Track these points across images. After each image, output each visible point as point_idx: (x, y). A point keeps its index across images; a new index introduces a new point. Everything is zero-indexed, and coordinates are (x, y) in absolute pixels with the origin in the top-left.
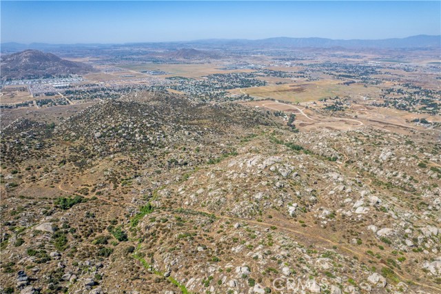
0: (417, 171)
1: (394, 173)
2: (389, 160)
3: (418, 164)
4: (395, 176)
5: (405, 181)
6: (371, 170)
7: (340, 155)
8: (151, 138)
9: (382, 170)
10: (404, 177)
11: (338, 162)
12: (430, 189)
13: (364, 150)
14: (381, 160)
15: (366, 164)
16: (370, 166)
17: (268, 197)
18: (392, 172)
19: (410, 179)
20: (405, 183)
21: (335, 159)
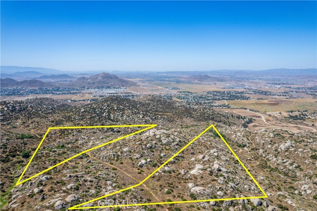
0: (306, 161)
1: (284, 161)
2: (287, 150)
3: (310, 155)
4: (284, 163)
5: (291, 168)
6: (268, 157)
7: (249, 143)
8: (112, 116)
9: (276, 157)
10: (291, 165)
11: (245, 148)
12: (310, 178)
13: (271, 141)
14: (279, 150)
15: (266, 151)
16: (268, 154)
17: (132, 151)
18: (283, 160)
19: (296, 167)
20: (289, 170)
21: (245, 146)
